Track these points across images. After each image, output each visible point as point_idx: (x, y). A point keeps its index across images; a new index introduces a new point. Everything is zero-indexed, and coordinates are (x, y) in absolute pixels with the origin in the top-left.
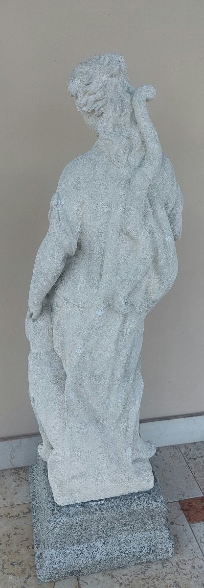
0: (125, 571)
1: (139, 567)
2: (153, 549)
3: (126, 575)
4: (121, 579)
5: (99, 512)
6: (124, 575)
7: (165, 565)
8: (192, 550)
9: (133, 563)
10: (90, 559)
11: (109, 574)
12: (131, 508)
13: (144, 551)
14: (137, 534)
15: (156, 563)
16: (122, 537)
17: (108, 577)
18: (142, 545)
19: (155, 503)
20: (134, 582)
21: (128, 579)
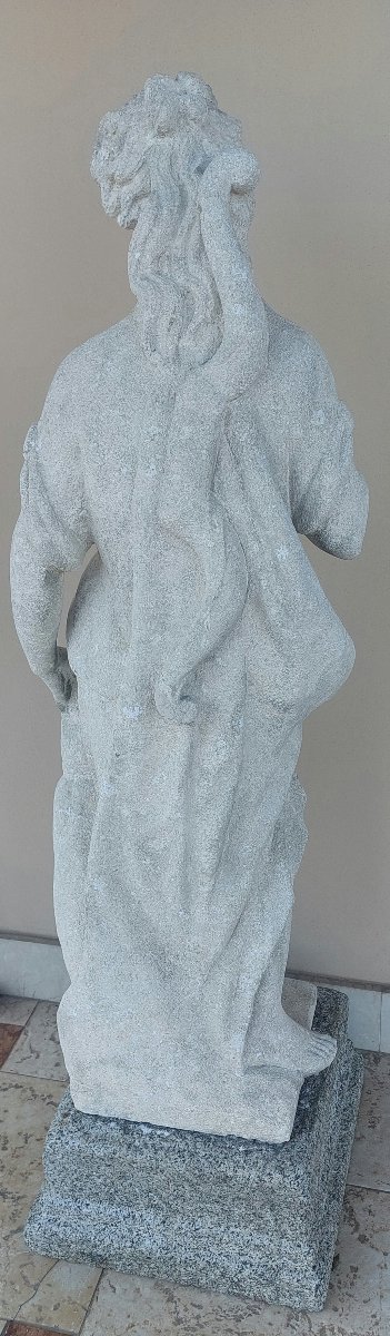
0: (203, 1299)
1: (238, 1302)
2: (270, 1276)
3: (200, 1307)
4: (186, 1310)
5: (148, 1153)
6: (195, 1306)
7: (293, 1322)
8: (374, 1316)
9: (222, 1289)
10: (129, 1244)
11: (167, 1291)
12: (223, 1168)
13: (246, 1272)
14: (238, 1230)
15: (277, 1309)
16: (206, 1224)
17: (162, 1296)
18: (246, 1258)
19: (277, 1176)
20: (208, 1330)
21: (198, 1317)
